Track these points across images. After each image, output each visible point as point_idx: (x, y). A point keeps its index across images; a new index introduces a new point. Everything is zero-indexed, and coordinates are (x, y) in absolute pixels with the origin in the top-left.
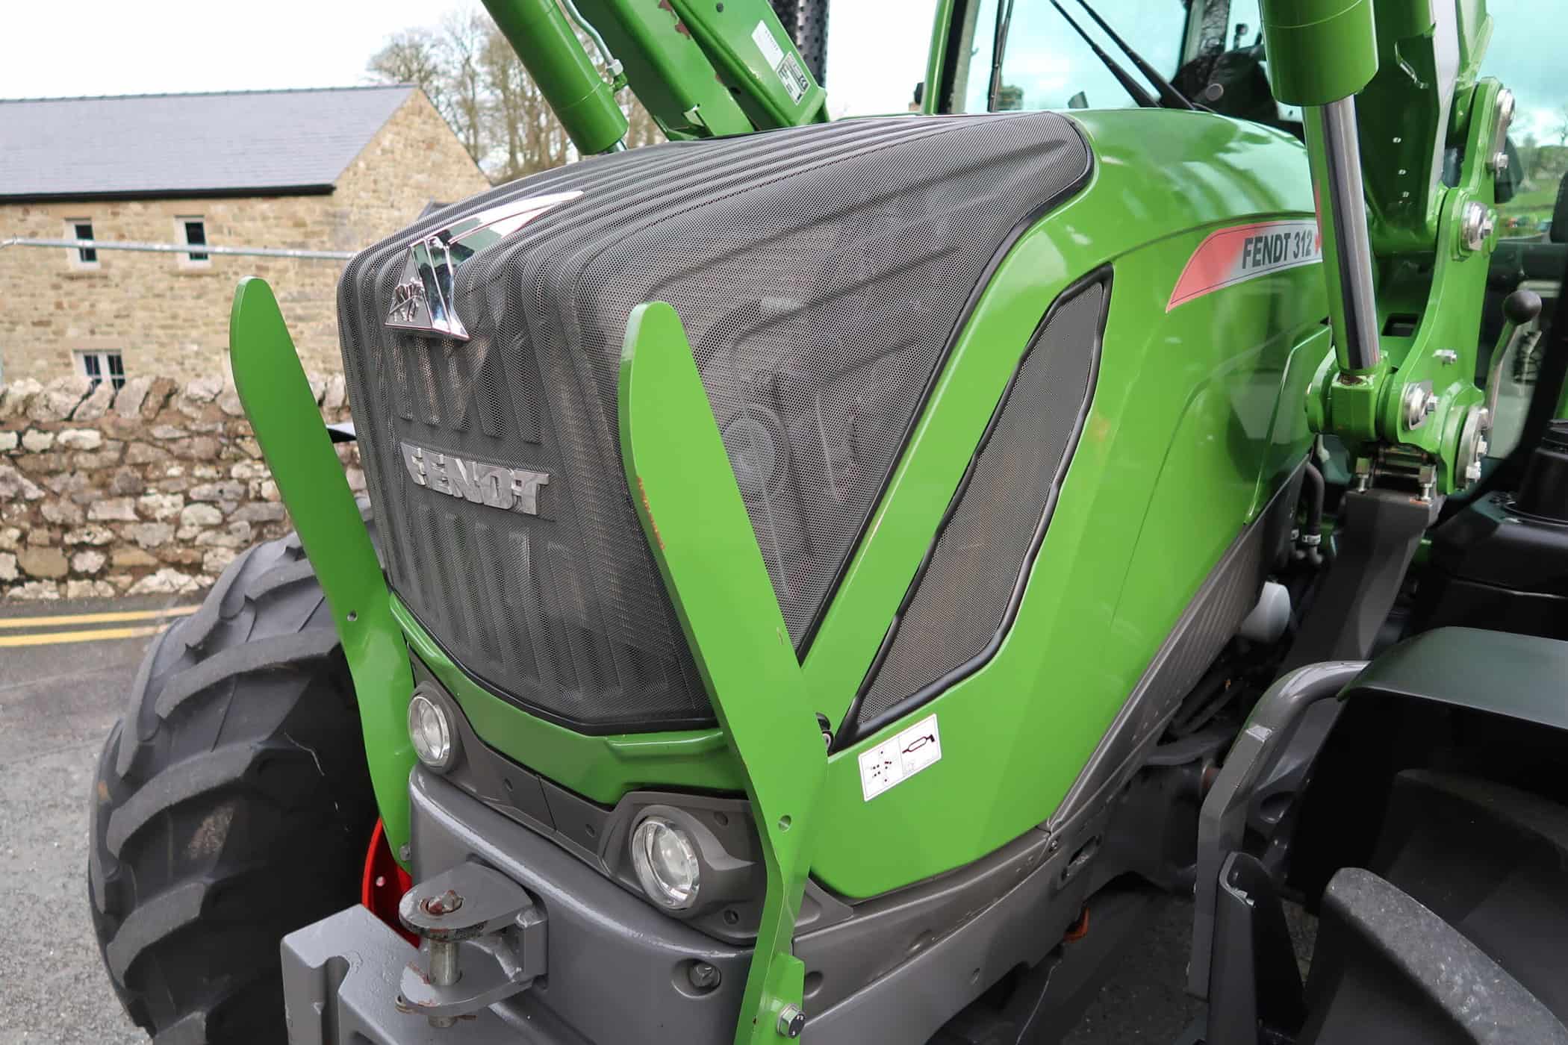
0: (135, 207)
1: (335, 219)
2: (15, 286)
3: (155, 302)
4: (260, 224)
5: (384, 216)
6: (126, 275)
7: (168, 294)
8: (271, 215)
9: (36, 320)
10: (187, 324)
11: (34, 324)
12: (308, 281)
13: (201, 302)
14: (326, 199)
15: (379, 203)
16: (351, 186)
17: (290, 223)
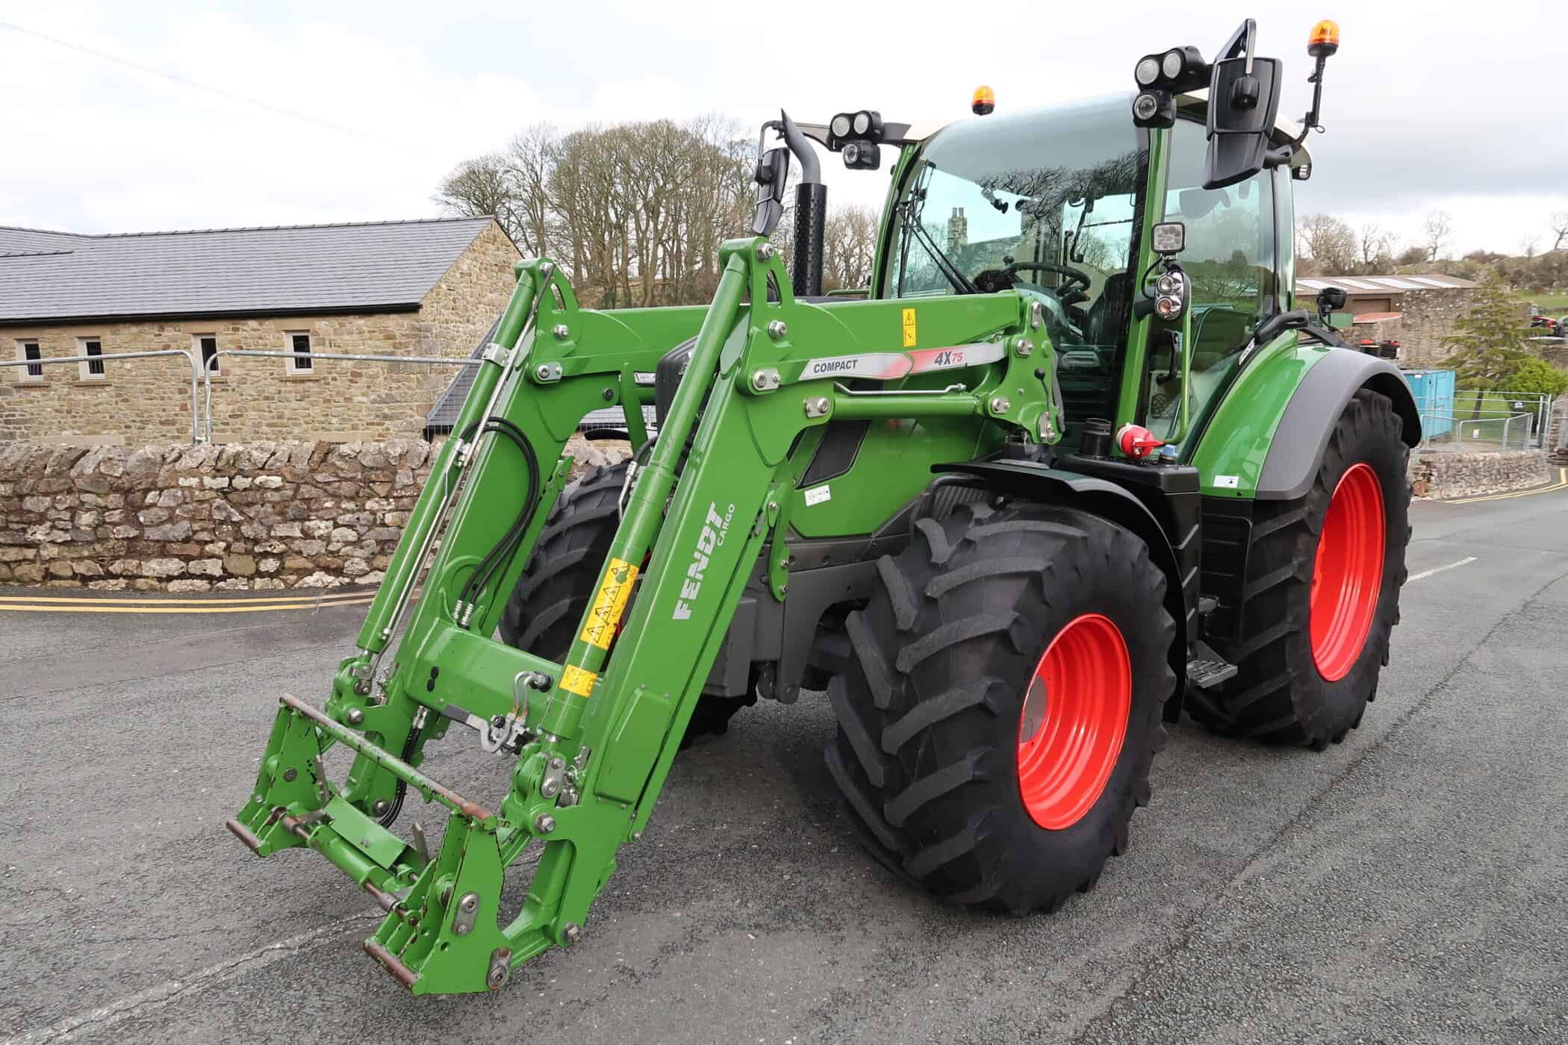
0: (253, 324)
1: (419, 334)
2: (147, 391)
3: (265, 404)
4: (356, 337)
5: (461, 329)
6: (242, 381)
7: (276, 396)
8: (366, 329)
9: (163, 419)
10: (289, 421)
11: (161, 423)
12: (394, 385)
13: (304, 404)
14: (413, 316)
15: (458, 319)
16: (435, 305)
17: (381, 336)
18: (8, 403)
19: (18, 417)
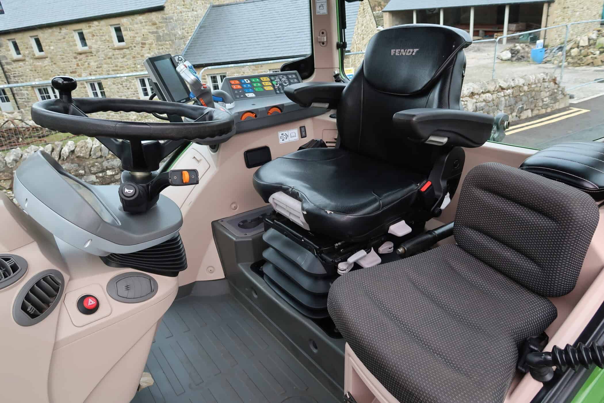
0: (96, 23)
1: (166, 20)
2: (62, 58)
3: (109, 61)
4: (140, 25)
5: (189, 15)
6: (98, 51)
7: (113, 57)
8: (143, 21)
9: (71, 71)
10: (121, 68)
11: (71, 73)
12: (160, 47)
13: (125, 59)
14: (162, 12)
15: (186, 10)
16: (173, 5)
17: (151, 24)
18: (12, 68)
19: (18, 74)
